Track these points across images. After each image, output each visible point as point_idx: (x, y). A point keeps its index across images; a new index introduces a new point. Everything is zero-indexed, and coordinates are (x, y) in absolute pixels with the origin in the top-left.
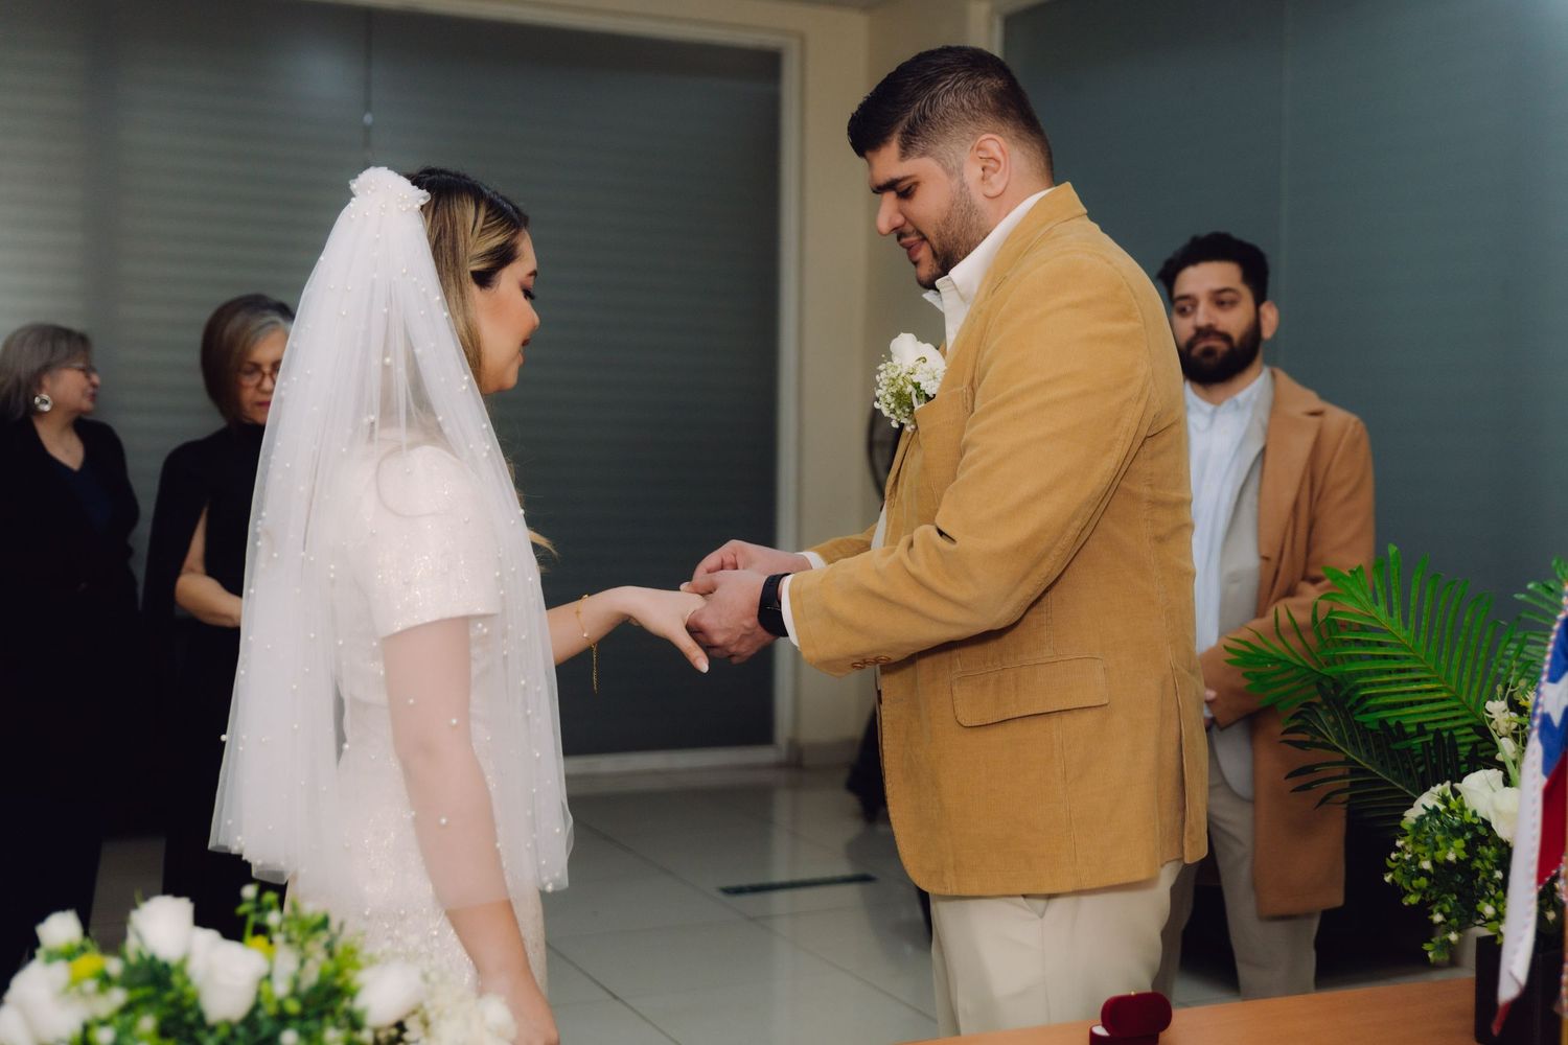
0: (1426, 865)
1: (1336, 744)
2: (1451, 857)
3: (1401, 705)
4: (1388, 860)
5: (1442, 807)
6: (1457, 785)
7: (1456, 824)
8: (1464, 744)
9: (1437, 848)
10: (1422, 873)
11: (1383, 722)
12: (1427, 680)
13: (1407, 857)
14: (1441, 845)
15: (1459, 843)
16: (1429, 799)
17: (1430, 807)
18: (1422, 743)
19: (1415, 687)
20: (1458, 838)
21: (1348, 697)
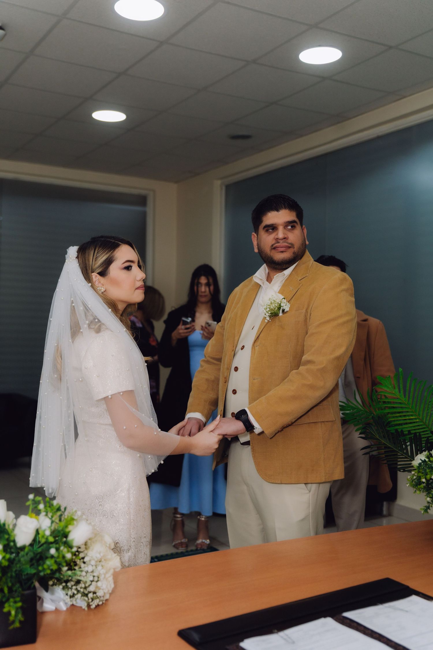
1: (378, 438)
3: (403, 424)
6: (430, 452)
8: (424, 438)
9: (427, 474)
10: (422, 482)
11: (396, 430)
12: (412, 415)
16: (421, 457)
17: (423, 460)
18: (409, 437)
19: (407, 418)
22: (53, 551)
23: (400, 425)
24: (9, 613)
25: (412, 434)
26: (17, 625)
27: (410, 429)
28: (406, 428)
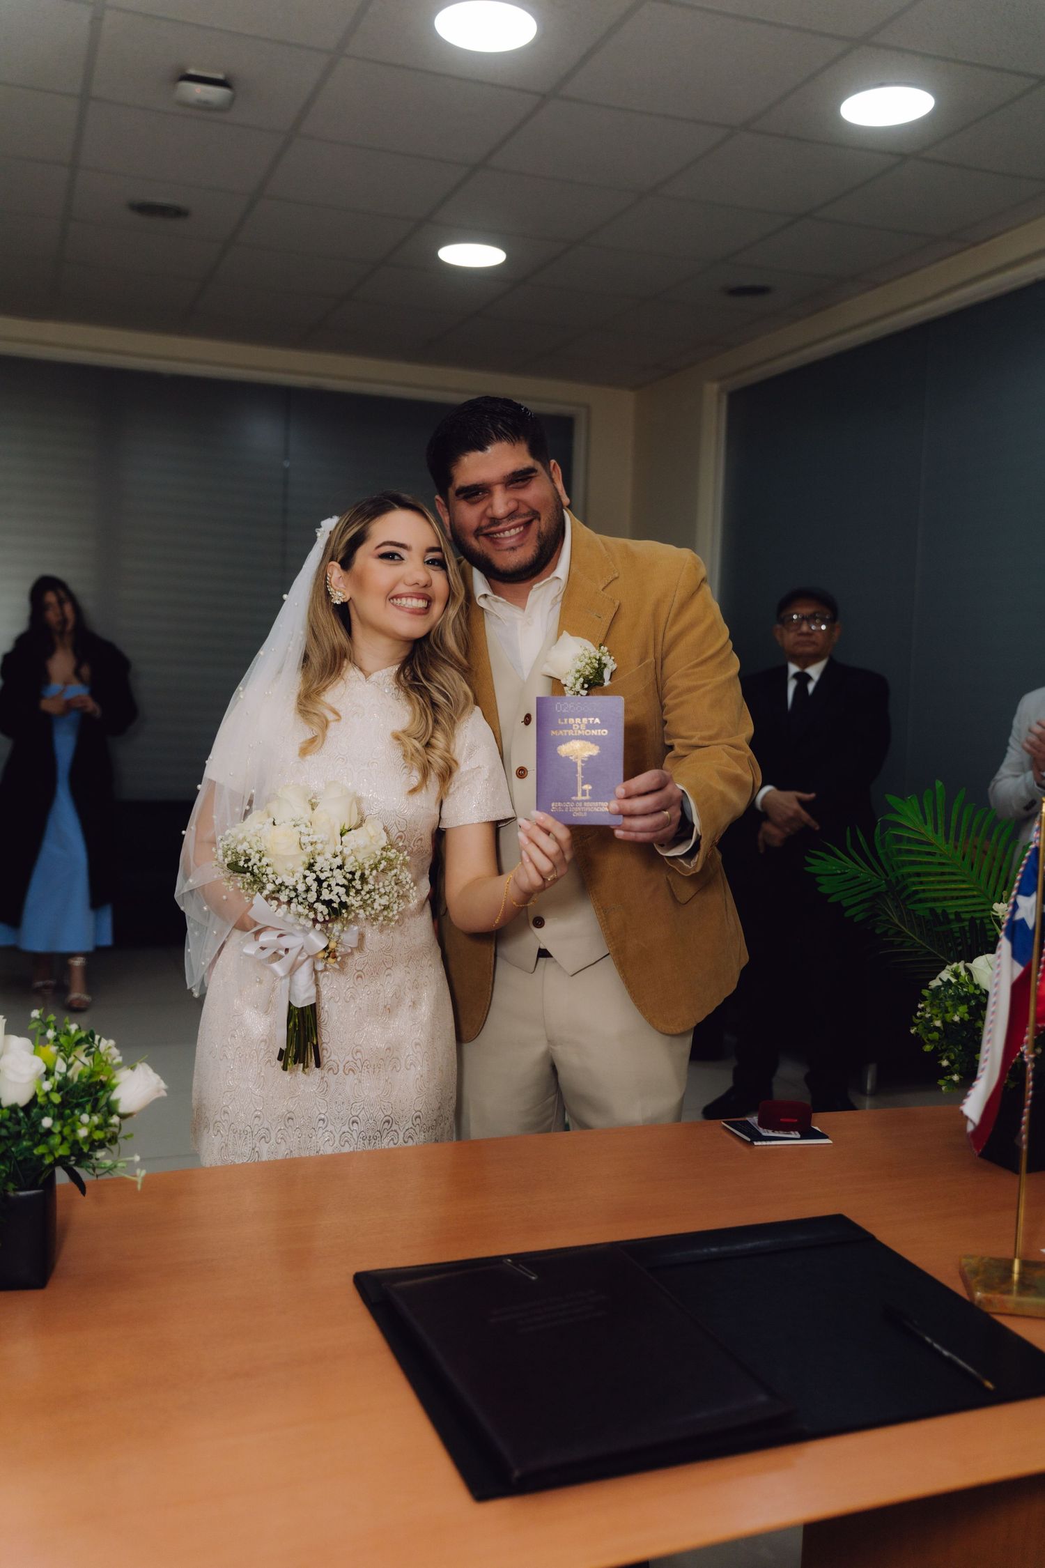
0: (938, 1023)
2: (956, 1019)
3: (945, 899)
4: (913, 1017)
5: (954, 980)
6: (968, 965)
7: (962, 994)
9: (947, 1012)
10: (937, 1029)
11: (932, 910)
12: (964, 882)
13: (928, 1016)
14: (949, 1009)
15: (963, 1009)
16: (945, 975)
17: (945, 980)
18: (960, 927)
19: (953, 886)
20: (963, 1004)
21: (905, 891)
27: (960, 910)
28: (952, 907)
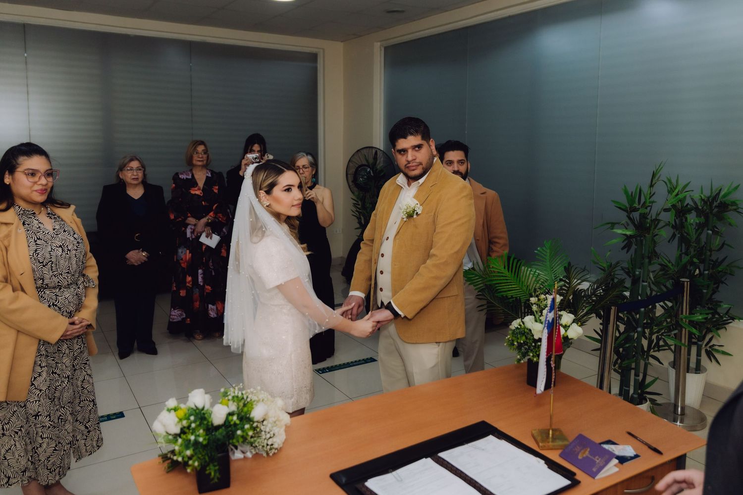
2: (522, 341)
5: (519, 327)
6: (523, 320)
7: (523, 331)
9: (518, 339)
11: (502, 296)
12: (514, 285)
16: (515, 324)
17: (516, 326)
19: (510, 286)
20: (523, 335)
21: (493, 290)
22: (239, 432)
23: (505, 291)
24: (210, 474)
25: (513, 298)
26: (216, 480)
28: (509, 294)
